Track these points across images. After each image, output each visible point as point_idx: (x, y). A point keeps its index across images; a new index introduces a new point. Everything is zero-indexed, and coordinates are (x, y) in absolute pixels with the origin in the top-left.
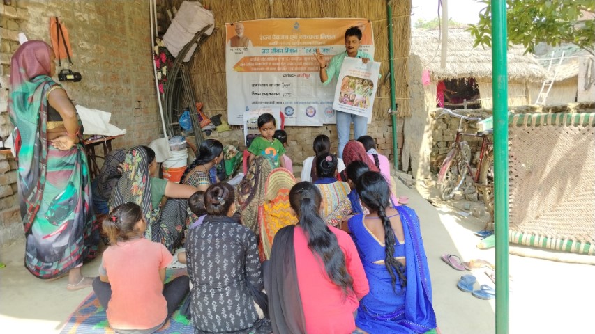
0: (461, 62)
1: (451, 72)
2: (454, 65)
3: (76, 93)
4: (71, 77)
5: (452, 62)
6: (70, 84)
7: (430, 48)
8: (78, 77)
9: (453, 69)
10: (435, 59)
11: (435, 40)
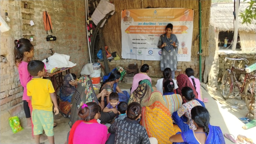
0: (231, 22)
1: (226, 28)
2: (227, 24)
3: (54, 45)
4: (52, 39)
5: (226, 23)
6: (51, 41)
7: (216, 15)
8: (55, 39)
9: (227, 26)
10: (218, 21)
11: (218, 12)
